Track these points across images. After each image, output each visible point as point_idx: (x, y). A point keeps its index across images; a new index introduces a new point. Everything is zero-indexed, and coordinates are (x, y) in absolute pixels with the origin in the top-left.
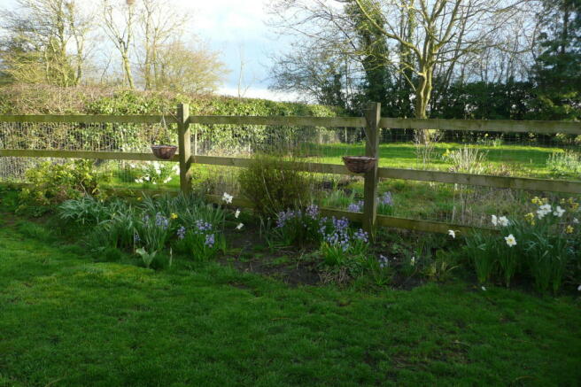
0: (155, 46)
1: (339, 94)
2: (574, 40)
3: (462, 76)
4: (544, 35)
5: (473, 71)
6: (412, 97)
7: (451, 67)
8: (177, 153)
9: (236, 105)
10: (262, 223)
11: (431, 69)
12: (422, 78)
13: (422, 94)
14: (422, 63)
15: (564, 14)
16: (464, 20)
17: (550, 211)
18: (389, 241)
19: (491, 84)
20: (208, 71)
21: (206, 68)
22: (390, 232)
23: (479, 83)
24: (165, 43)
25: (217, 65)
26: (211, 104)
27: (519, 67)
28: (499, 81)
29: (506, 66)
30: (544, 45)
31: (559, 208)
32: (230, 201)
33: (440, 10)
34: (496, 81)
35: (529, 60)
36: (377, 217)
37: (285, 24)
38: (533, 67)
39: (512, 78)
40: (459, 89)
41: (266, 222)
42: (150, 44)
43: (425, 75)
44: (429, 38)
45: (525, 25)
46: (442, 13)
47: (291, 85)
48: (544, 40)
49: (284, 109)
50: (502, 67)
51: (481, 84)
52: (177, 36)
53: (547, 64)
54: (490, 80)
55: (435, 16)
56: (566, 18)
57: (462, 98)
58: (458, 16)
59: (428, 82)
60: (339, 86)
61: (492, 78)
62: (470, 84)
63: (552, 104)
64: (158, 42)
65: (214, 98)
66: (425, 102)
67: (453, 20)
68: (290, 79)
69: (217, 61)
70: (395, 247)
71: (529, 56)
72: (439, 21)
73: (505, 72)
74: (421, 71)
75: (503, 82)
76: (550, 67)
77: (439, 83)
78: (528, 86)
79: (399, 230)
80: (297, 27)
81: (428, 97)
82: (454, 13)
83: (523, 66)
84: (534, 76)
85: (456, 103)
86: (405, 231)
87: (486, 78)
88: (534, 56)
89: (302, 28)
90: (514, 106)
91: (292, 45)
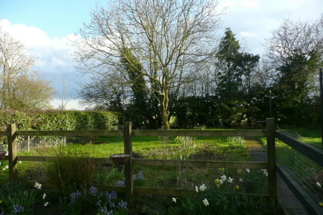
0: (9, 78)
1: (120, 104)
2: (233, 76)
3: (184, 94)
4: (220, 73)
5: (189, 91)
6: (159, 105)
7: (178, 89)
8: (7, 154)
9: (55, 116)
10: (61, 201)
11: (167, 91)
12: (163, 96)
13: (163, 104)
14: (162, 88)
15: (228, 63)
16: (181, 66)
17: (226, 179)
18: (141, 204)
19: (198, 97)
20: (43, 92)
21: (42, 91)
22: (142, 197)
23: (193, 97)
24: (15, 76)
25: (48, 89)
26: (39, 116)
27: (210, 89)
28: (202, 95)
29: (204, 88)
30: (220, 78)
31: (230, 178)
32: (40, 187)
33: (169, 62)
34: (200, 95)
35: (214, 85)
36: (134, 188)
37: (87, 68)
38: (217, 88)
39: (208, 94)
40: (183, 100)
41: (63, 200)
42: (6, 77)
43: (164, 94)
44: (165, 75)
45: (211, 68)
46: (170, 63)
47: (92, 100)
48: (220, 76)
49: (86, 116)
50: (203, 89)
51: (194, 97)
52: (24, 73)
53: (223, 87)
54: (198, 95)
55: (167, 64)
56: (228, 66)
57: (185, 105)
58: (178, 65)
59: (166, 97)
60: (119, 101)
61: (198, 94)
62: (188, 97)
63: (227, 107)
64: (12, 76)
65: (42, 112)
66: (165, 108)
67: (176, 66)
68: (92, 97)
69: (49, 87)
70: (144, 208)
71: (214, 84)
72: (169, 66)
73: (204, 91)
74: (162, 92)
75: (204, 96)
76: (224, 89)
77: (172, 97)
78: (216, 97)
79: (148, 195)
80: (94, 69)
81: (167, 105)
82: (176, 63)
83: (212, 88)
84: (218, 93)
85: (182, 107)
86: (150, 195)
87: (196, 94)
88: (217, 84)
89: (97, 70)
90: (210, 108)
91: (92, 78)
